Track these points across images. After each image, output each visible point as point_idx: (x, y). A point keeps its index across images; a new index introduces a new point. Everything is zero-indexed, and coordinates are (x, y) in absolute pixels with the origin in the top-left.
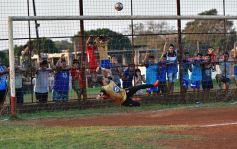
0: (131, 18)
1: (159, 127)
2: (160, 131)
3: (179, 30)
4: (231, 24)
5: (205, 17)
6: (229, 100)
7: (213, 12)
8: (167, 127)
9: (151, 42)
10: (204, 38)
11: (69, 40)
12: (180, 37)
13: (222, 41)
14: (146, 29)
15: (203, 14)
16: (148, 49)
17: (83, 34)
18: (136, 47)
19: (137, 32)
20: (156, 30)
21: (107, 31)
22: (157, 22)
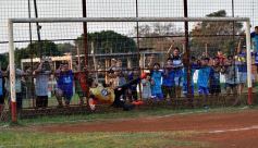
0: (136, 20)
1: (166, 134)
2: (167, 137)
3: (186, 32)
4: (241, 26)
5: (213, 18)
7: (222, 13)
8: (174, 133)
10: (212, 41)
11: (72, 43)
12: (187, 40)
13: (232, 43)
14: (152, 31)
15: (211, 15)
16: (154, 52)
17: (86, 37)
18: (141, 50)
19: (143, 35)
20: (163, 32)
21: (112, 33)
22: (163, 23)
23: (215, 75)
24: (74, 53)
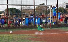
0: (21, 5)
1: (28, 35)
2: (28, 36)
3: (34, 9)
4: (48, 7)
5: (41, 5)
6: (47, 28)
7: (44, 4)
8: (30, 35)
9: (27, 12)
10: (41, 11)
11: (4, 11)
12: (34, 11)
13: (46, 12)
14: (25, 8)
15: (41, 4)
16: (25, 14)
17: (8, 9)
18: (22, 13)
19: (23, 9)
20: (28, 9)
21: (15, 8)
22: (28, 6)
23: (41, 20)
24: (4, 13)
